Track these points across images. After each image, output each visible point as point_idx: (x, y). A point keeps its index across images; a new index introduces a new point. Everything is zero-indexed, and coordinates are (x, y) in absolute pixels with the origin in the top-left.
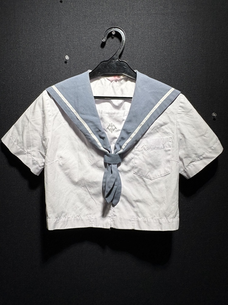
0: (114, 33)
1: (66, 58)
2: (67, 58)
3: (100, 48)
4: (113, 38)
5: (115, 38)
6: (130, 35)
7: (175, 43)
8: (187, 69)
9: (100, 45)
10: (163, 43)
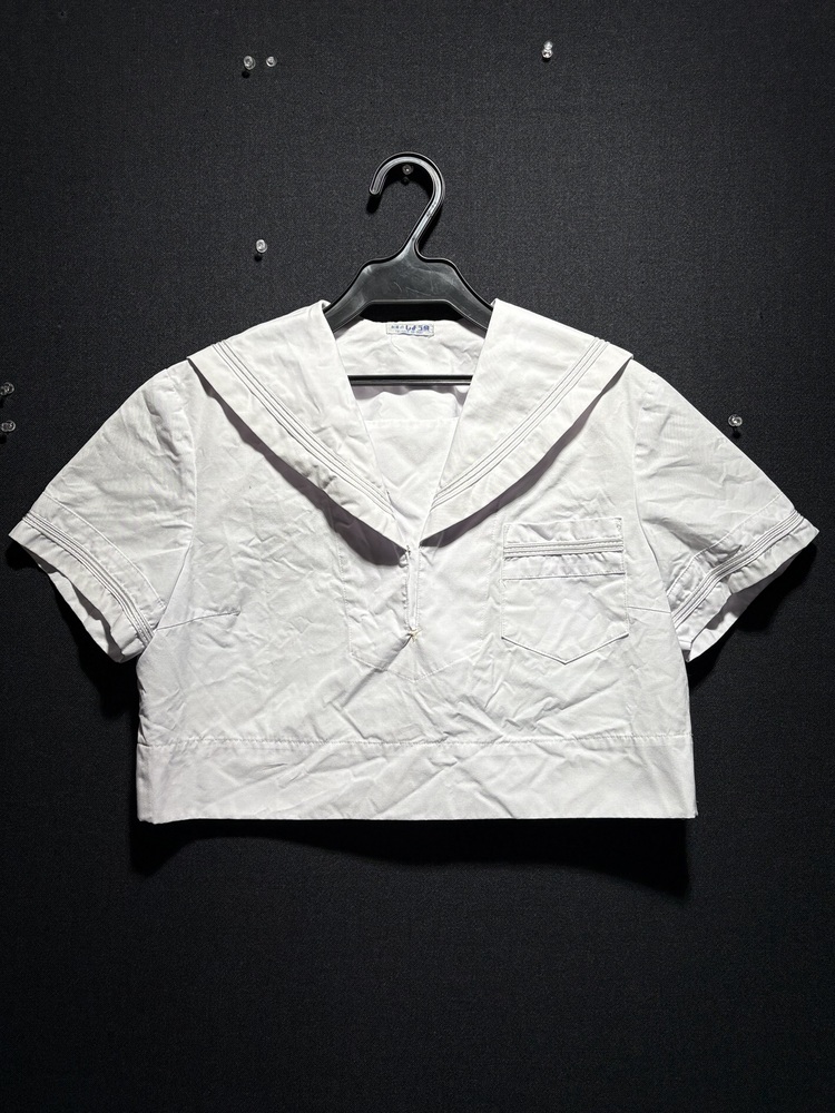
0: (408, 170)
1: (259, 248)
2: (261, 246)
3: (366, 217)
4: (406, 184)
5: (412, 185)
6: (460, 173)
7: (602, 197)
8: (643, 279)
9: (364, 207)
10: (565, 198)
